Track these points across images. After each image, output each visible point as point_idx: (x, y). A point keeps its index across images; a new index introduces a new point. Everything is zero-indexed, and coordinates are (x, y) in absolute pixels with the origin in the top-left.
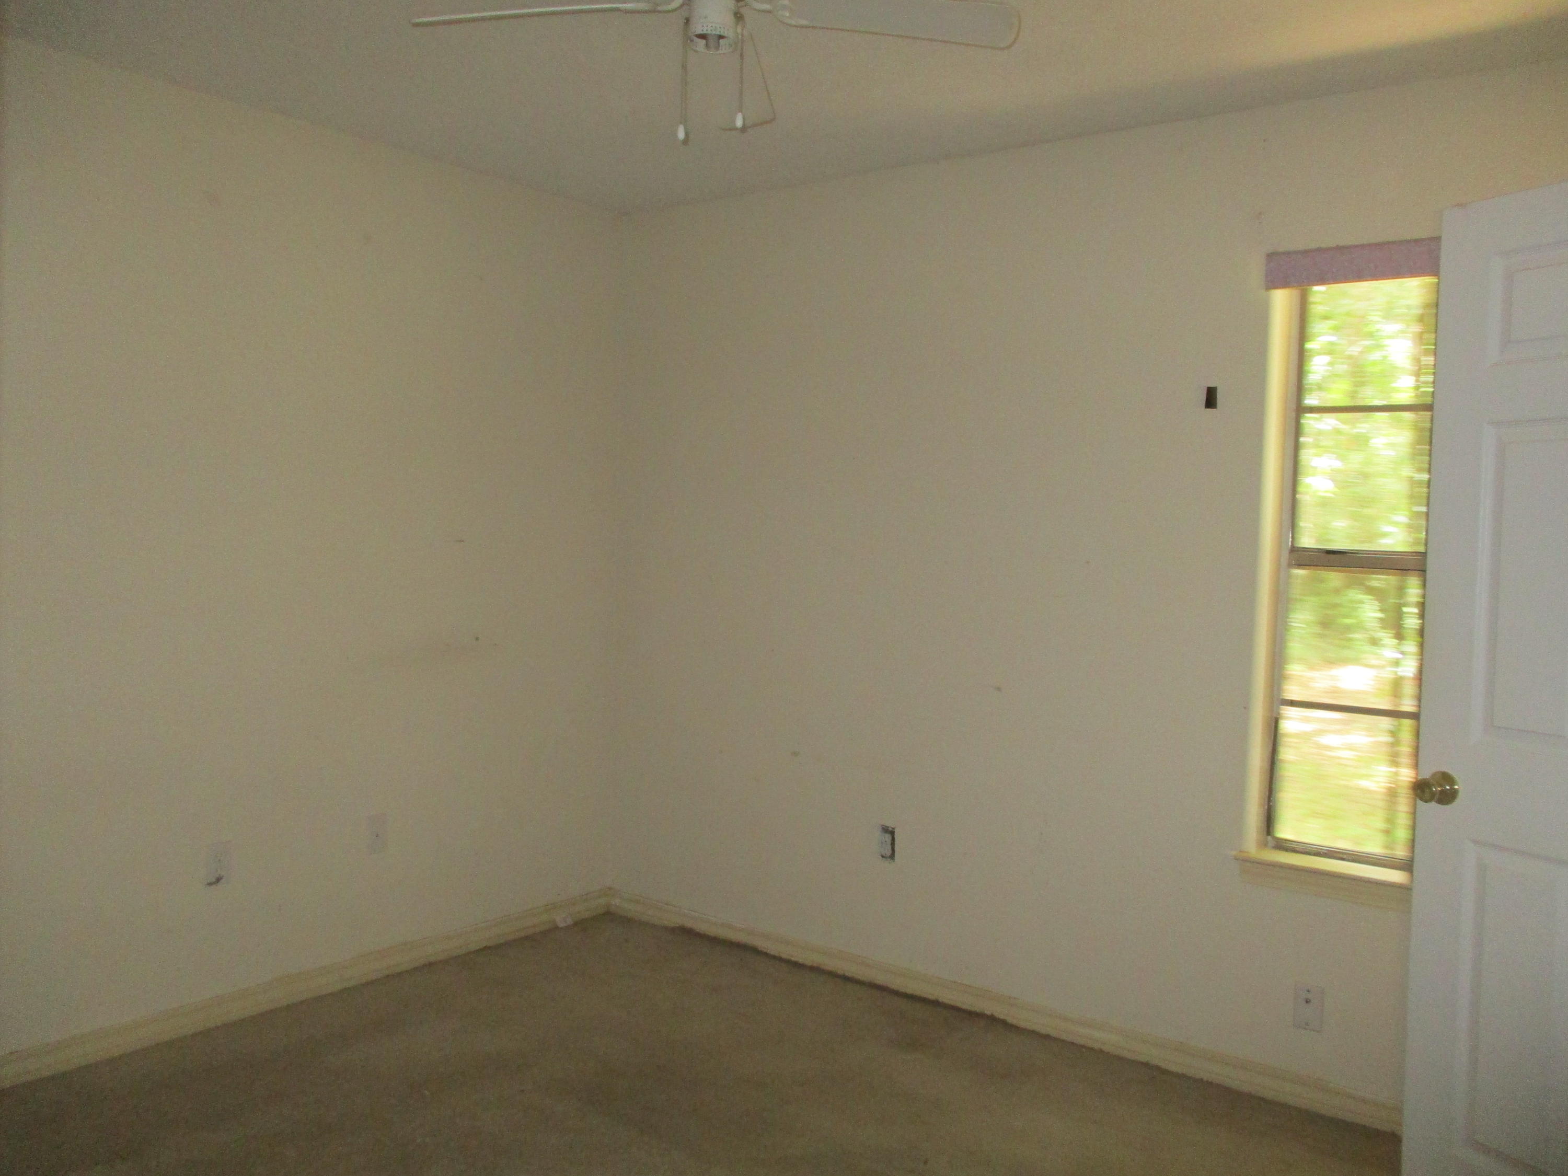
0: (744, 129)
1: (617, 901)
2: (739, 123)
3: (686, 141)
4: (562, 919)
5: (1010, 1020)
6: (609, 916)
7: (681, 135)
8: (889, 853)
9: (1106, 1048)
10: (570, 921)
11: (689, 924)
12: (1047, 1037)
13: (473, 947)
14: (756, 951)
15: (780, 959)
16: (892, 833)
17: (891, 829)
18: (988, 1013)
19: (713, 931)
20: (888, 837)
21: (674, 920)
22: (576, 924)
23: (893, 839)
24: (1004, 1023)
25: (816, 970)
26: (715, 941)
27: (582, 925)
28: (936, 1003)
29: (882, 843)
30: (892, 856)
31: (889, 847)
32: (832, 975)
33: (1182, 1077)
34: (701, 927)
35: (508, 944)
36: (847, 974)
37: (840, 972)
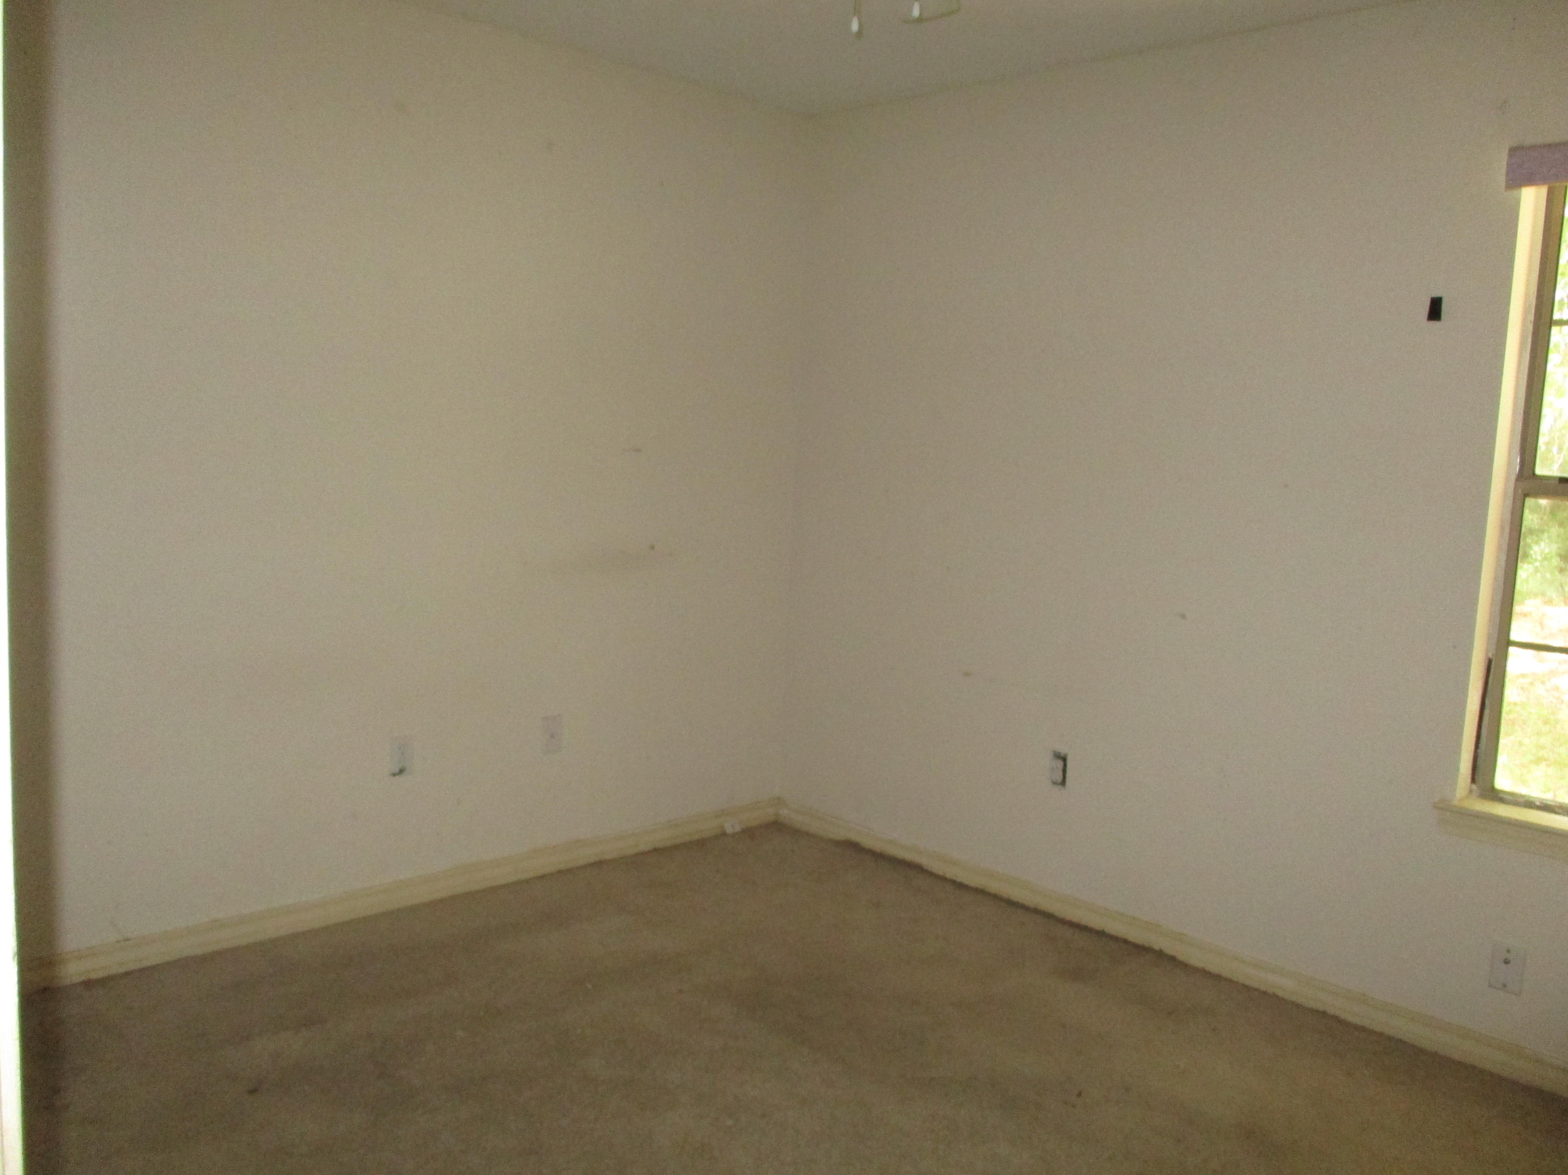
0: (920, 20)
1: (784, 812)
2: (916, 12)
3: (860, 33)
4: (731, 826)
5: (1181, 957)
6: (777, 826)
7: (855, 27)
8: (1060, 779)
9: (1280, 993)
10: (738, 828)
11: (854, 837)
12: (1218, 977)
13: (643, 847)
14: (919, 869)
15: (943, 879)
16: (1064, 759)
17: (1062, 755)
18: (1157, 948)
19: (877, 846)
20: (1060, 764)
21: (841, 834)
22: (744, 831)
23: (1065, 766)
24: (1172, 959)
25: (981, 892)
26: (879, 857)
27: (750, 833)
28: (1101, 934)
29: (1053, 769)
30: (1063, 782)
31: (1061, 773)
32: (996, 897)
33: (1362, 1029)
34: (867, 842)
35: (676, 847)
36: (1012, 898)
37: (1005, 896)
